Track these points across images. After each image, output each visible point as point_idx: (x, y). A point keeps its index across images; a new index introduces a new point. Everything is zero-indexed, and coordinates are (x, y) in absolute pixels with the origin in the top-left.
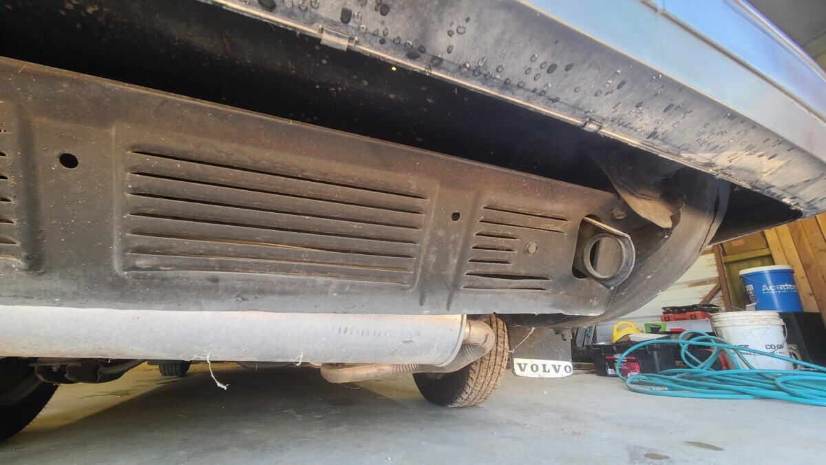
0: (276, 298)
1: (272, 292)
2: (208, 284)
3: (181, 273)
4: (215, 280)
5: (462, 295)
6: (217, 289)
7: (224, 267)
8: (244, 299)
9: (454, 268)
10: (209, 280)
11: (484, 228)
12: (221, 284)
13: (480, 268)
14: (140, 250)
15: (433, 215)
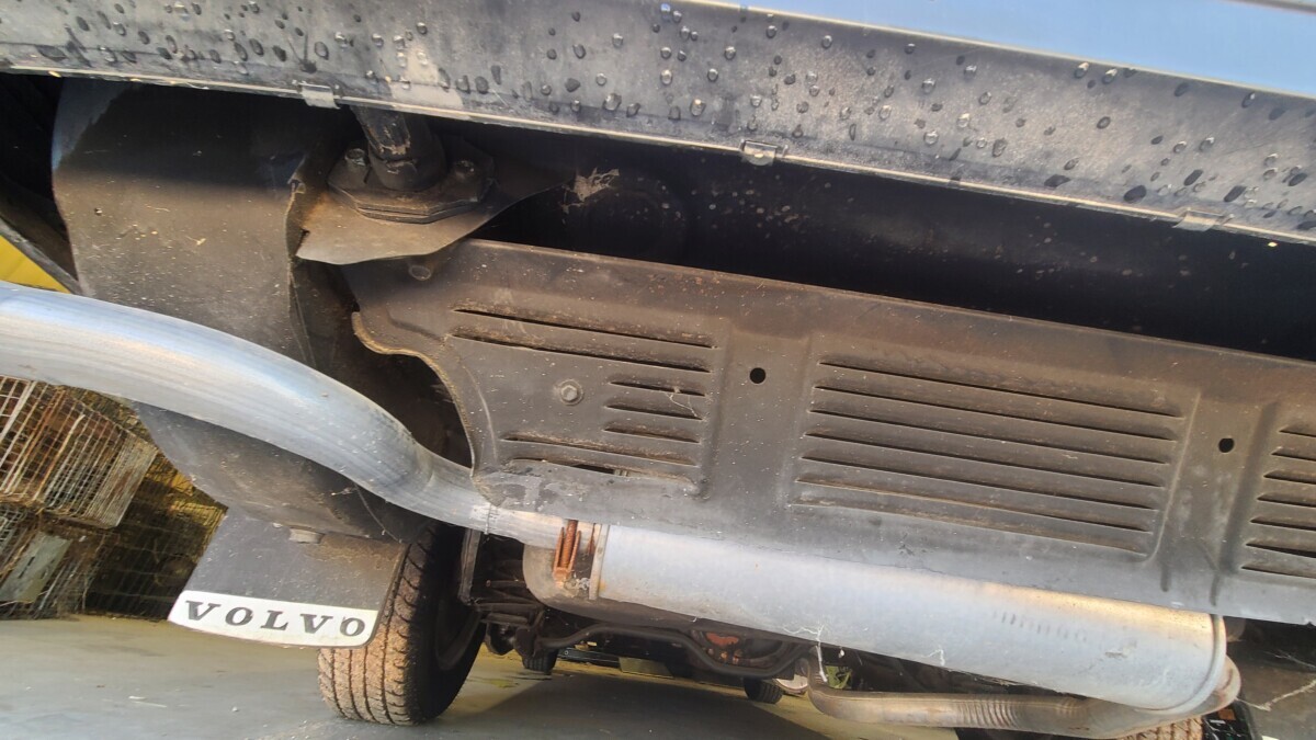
0: (949, 555)
2: (868, 526)
3: (842, 510)
4: (877, 523)
5: (1237, 581)
7: (891, 507)
8: (910, 552)
9: (1222, 531)
10: (870, 521)
11: (1281, 465)
12: (883, 529)
13: (1274, 535)
14: (809, 478)
15: (1187, 442)
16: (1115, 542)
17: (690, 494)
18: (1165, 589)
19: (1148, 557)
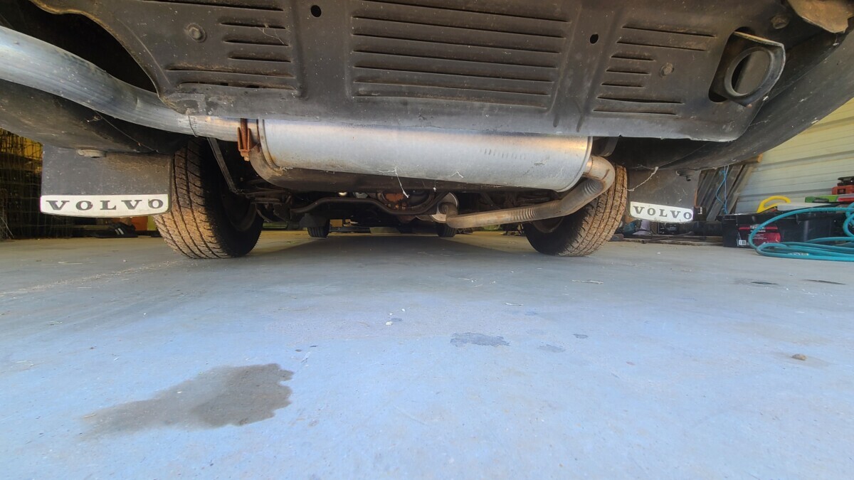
0: (446, 118)
1: (443, 114)
2: (401, 106)
3: (385, 98)
4: (405, 104)
5: (591, 118)
6: (407, 111)
7: (411, 94)
8: (424, 119)
9: (587, 91)
10: (401, 103)
11: (619, 49)
12: (409, 107)
13: (612, 91)
14: (361, 80)
15: (573, 39)
16: (532, 102)
17: (296, 96)
18: (555, 126)
19: (548, 110)
